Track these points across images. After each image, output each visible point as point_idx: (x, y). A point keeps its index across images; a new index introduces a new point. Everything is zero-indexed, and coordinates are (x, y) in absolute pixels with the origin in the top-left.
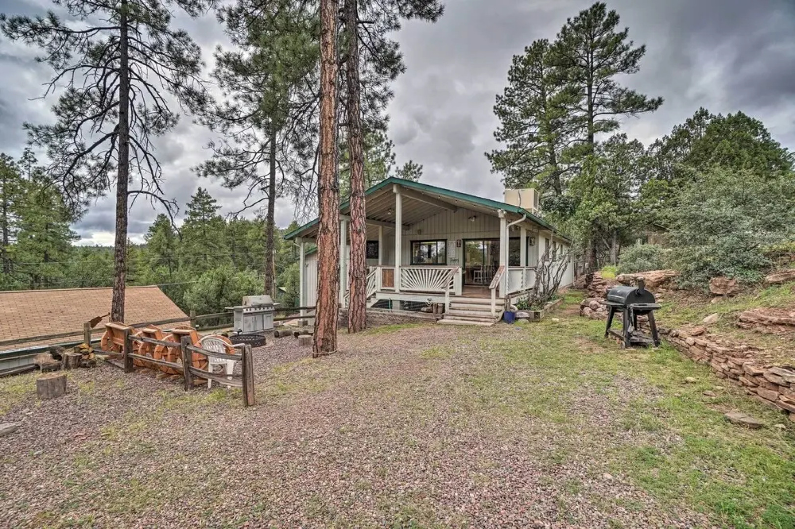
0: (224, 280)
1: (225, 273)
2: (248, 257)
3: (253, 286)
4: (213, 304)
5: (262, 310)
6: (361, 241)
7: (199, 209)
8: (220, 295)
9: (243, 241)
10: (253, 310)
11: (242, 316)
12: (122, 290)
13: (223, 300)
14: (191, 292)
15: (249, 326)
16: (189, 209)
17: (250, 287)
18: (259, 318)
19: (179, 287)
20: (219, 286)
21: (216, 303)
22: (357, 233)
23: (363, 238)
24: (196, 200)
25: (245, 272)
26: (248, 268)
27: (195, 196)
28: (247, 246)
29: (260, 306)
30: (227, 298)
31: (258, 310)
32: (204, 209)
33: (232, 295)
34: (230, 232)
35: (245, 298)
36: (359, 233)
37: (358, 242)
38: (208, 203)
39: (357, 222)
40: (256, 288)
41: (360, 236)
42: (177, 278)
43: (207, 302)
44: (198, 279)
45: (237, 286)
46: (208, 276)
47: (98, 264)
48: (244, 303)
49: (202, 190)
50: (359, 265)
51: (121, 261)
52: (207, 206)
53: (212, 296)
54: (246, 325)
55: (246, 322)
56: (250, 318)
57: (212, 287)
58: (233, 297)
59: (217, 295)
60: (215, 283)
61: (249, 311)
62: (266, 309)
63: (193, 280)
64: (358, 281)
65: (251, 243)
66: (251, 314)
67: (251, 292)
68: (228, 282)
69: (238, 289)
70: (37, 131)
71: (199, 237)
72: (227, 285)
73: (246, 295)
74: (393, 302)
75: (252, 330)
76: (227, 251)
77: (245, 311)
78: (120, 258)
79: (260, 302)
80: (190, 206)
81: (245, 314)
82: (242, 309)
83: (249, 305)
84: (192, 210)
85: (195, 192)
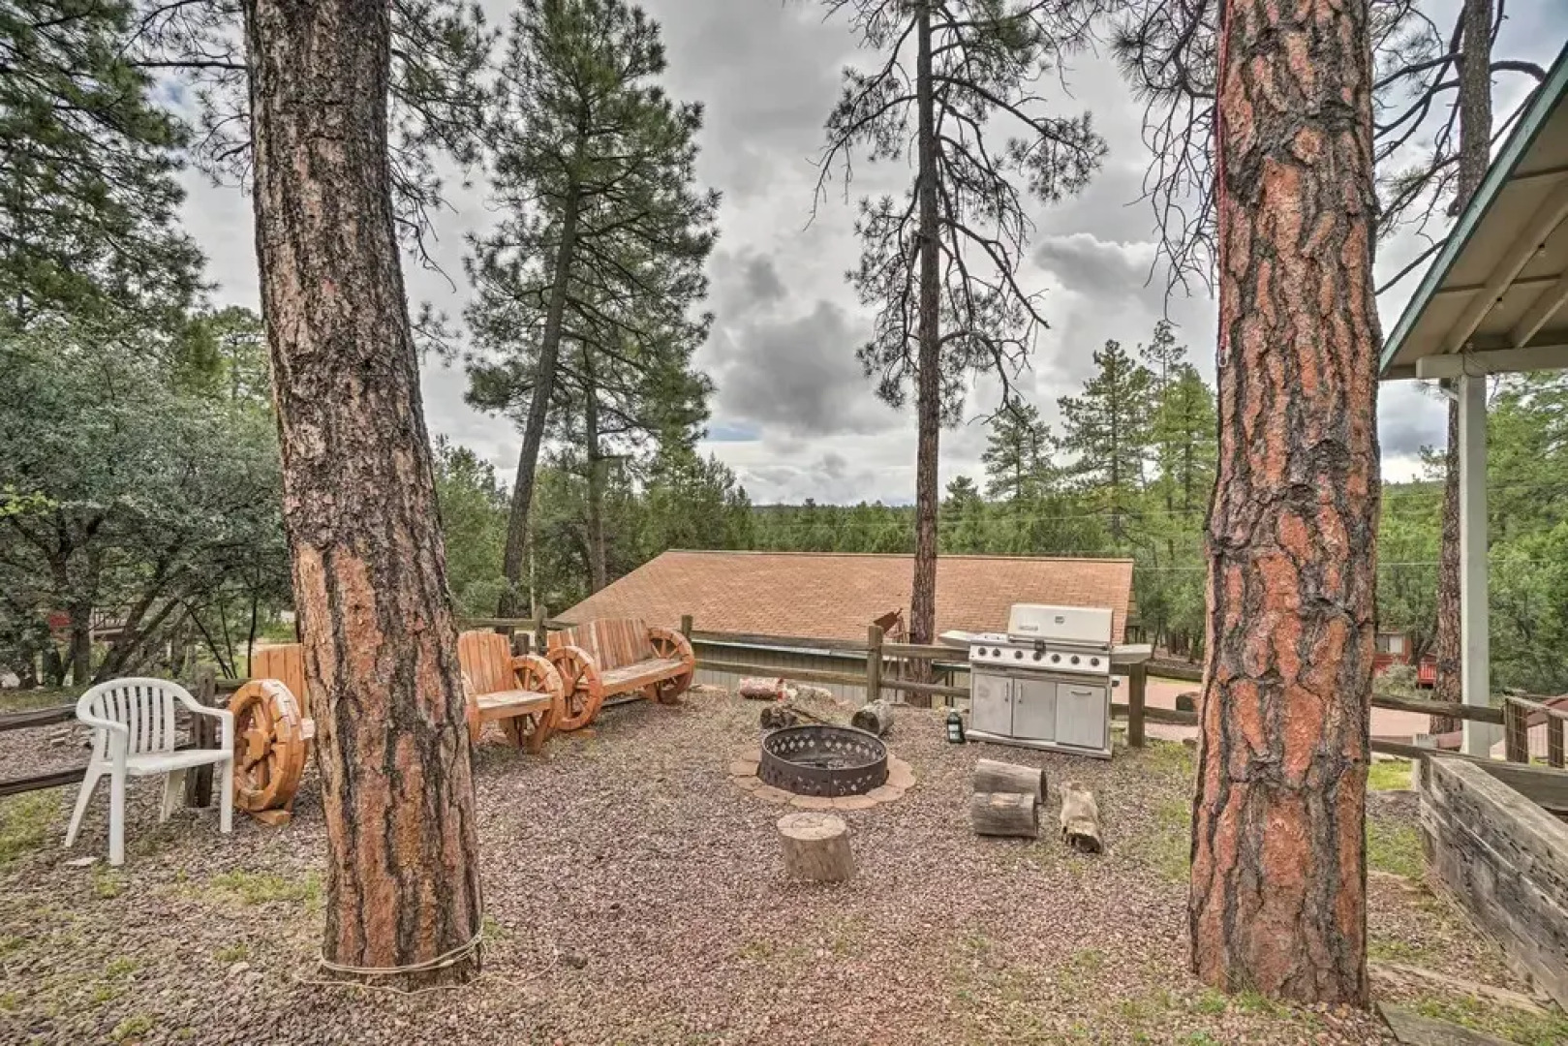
10: (1008, 657)
56: (998, 682)
61: (989, 658)
62: (1067, 664)
66: (1004, 668)
77: (973, 654)
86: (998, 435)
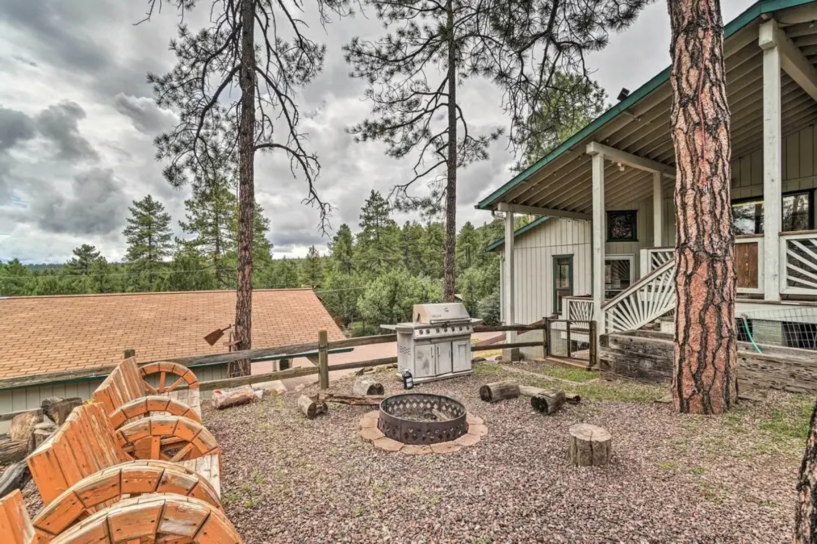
0: (396, 285)
1: (397, 277)
2: (421, 262)
3: (427, 292)
4: (386, 312)
5: (450, 332)
6: (719, 154)
7: (373, 212)
8: (392, 302)
9: (416, 245)
10: (433, 333)
11: (412, 343)
12: (247, 291)
13: (396, 307)
14: (364, 298)
15: (426, 365)
16: (363, 213)
17: (424, 292)
18: (444, 347)
19: (352, 292)
20: (391, 291)
21: (388, 310)
22: (708, 129)
23: (724, 142)
24: (370, 203)
25: (418, 277)
26: (421, 274)
27: (369, 199)
28: (420, 250)
29: (445, 325)
30: (399, 305)
31: (442, 332)
32: (377, 212)
33: (405, 302)
34: (403, 237)
35: (417, 308)
36: (711, 130)
37: (711, 156)
38: (381, 205)
39: (705, 98)
40: (430, 294)
41: (716, 139)
42: (351, 283)
43: (380, 309)
44: (370, 285)
45: (410, 292)
46: (381, 281)
47: (283, 270)
48: (415, 317)
49: (375, 193)
50: (717, 221)
51: (246, 249)
52: (380, 209)
53: (385, 303)
54: (420, 363)
55: (420, 356)
56: (427, 348)
57: (384, 293)
58: (406, 304)
59: (390, 302)
60: (388, 288)
61: (425, 335)
62: (457, 331)
63: (367, 286)
64: (719, 266)
65: (423, 247)
66: (430, 340)
67: (425, 299)
68: (401, 287)
69: (411, 296)
70: (162, 84)
71: (373, 241)
72: (400, 291)
73: (419, 303)
74: (754, 325)
75: (431, 373)
76: (400, 255)
77: (417, 334)
78: (244, 244)
79: (446, 316)
80: (364, 210)
81: (417, 340)
82: (411, 330)
83: (425, 321)
84: (366, 214)
85: (368, 196)
86: (135, 218)
